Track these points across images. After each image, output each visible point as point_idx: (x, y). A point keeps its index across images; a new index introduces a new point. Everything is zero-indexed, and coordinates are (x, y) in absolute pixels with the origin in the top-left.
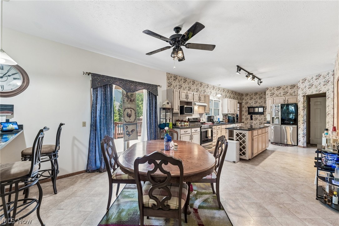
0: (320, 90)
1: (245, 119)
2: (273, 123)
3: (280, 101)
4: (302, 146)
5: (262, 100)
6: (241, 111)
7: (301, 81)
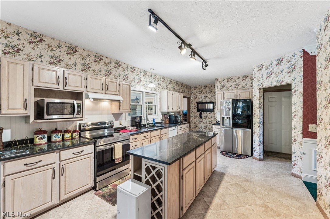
0: (283, 79)
1: (194, 117)
2: (223, 125)
3: (231, 95)
4: (258, 157)
5: (212, 94)
6: (189, 107)
7: (257, 69)
